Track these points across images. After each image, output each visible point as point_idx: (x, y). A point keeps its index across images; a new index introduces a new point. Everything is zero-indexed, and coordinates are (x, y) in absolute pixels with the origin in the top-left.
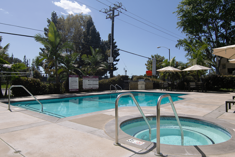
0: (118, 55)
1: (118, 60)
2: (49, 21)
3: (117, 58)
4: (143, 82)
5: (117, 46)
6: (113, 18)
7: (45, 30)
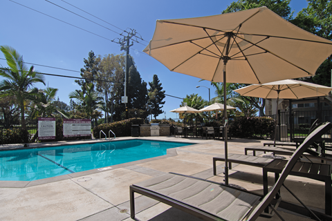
0: (164, 97)
1: (163, 103)
2: (86, 62)
3: (163, 101)
4: (157, 126)
5: (162, 88)
6: (128, 48)
7: (82, 70)
